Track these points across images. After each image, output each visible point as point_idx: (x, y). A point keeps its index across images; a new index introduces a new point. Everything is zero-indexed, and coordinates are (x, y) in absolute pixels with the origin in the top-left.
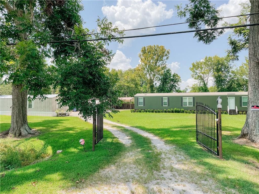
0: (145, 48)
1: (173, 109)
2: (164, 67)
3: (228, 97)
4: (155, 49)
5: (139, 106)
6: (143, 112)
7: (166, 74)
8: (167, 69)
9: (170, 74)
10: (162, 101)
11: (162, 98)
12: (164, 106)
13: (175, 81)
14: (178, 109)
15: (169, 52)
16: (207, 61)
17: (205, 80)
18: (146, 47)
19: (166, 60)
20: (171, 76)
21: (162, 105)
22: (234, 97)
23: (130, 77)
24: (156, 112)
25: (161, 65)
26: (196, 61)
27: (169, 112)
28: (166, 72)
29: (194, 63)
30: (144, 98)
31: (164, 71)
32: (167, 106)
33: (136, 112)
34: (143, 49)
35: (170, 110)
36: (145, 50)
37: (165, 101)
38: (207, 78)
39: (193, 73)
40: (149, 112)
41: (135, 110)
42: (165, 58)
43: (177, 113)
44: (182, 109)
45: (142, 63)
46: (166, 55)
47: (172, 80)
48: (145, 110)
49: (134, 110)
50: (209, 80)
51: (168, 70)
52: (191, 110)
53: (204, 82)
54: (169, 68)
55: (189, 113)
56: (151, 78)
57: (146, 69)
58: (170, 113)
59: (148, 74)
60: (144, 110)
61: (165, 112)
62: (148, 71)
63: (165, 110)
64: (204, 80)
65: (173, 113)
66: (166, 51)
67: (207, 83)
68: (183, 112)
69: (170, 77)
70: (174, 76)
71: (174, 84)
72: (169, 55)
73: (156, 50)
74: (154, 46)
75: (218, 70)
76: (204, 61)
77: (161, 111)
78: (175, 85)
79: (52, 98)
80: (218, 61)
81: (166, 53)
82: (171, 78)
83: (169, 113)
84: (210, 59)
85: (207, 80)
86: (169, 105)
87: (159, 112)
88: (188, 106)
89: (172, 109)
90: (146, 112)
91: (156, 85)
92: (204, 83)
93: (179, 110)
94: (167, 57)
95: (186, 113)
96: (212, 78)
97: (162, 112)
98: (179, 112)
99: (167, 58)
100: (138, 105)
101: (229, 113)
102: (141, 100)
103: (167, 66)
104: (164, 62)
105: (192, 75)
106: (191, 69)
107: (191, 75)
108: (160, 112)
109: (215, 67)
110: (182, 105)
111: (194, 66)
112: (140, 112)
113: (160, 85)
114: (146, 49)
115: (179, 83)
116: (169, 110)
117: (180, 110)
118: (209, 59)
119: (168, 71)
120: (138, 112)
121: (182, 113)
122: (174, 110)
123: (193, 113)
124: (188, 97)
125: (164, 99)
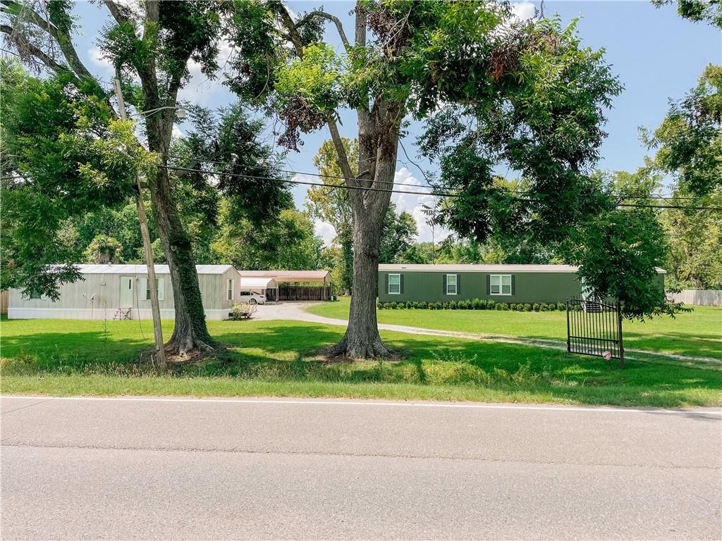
1: (471, 301)
5: (390, 293)
6: (402, 308)
10: (445, 283)
11: (444, 276)
12: (448, 294)
14: (482, 301)
20: (396, 218)
21: (445, 292)
24: (433, 308)
27: (462, 308)
30: (403, 275)
32: (456, 294)
35: (465, 302)
37: (452, 282)
40: (416, 307)
41: (382, 303)
44: (490, 302)
48: (407, 303)
52: (508, 304)
55: (506, 309)
58: (464, 310)
60: (404, 303)
61: (454, 308)
63: (453, 303)
68: (492, 307)
70: (403, 217)
77: (445, 305)
79: (221, 275)
82: (396, 223)
86: (459, 293)
87: (440, 308)
88: (501, 294)
89: (468, 301)
90: (410, 307)
93: (485, 302)
95: (499, 309)
97: (447, 308)
98: (483, 307)
100: (387, 291)
101: (587, 310)
102: (395, 281)
108: (443, 308)
110: (488, 292)
112: (394, 307)
116: (461, 302)
117: (487, 304)
120: (389, 307)
121: (490, 309)
122: (473, 302)
123: (515, 309)
124: (501, 276)
125: (450, 278)
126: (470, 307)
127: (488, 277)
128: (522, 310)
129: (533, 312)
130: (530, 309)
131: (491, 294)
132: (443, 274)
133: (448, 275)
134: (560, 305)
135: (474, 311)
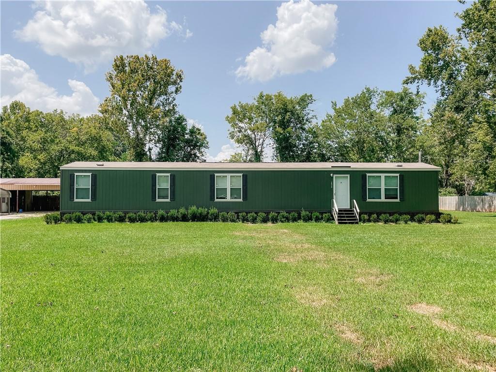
0: (122, 60)
1: (187, 209)
2: (169, 111)
3: (335, 176)
4: (148, 66)
5: (76, 200)
6: (89, 221)
7: (174, 126)
8: (177, 116)
9: (184, 129)
10: (154, 185)
11: (154, 177)
12: (158, 200)
13: (195, 146)
14: (200, 210)
15: (180, 76)
16: (263, 103)
17: (257, 144)
18: (125, 57)
19: (174, 95)
20: (186, 132)
21: (154, 198)
22: (349, 176)
23: (86, 130)
24: (132, 220)
25: (163, 105)
26: (240, 103)
27: (174, 219)
28: (174, 123)
29: (235, 106)
30: (96, 175)
31: (171, 121)
32: (168, 200)
33: (64, 223)
34: (118, 63)
35: (178, 212)
36: (123, 65)
37: (164, 184)
38: (261, 141)
39: (233, 130)
40: (110, 220)
41: (62, 214)
42: (171, 88)
43: (199, 223)
44: (212, 210)
45: (116, 96)
46: (175, 83)
47: (188, 142)
48: (97, 213)
49: (57, 214)
50: (265, 145)
51: (178, 119)
52: (236, 213)
53: (255, 149)
54: (181, 114)
55: (233, 221)
56: (138, 134)
57: (125, 112)
58: (175, 223)
59: (131, 124)
60: (94, 214)
61: (163, 219)
62: (130, 117)
63: (161, 212)
64: (255, 145)
65: (187, 223)
66: (174, 73)
67: (262, 151)
68: (215, 218)
69: (184, 136)
70: (192, 132)
71: (192, 152)
72: (181, 84)
73: (151, 68)
74: (146, 56)
75: (284, 124)
76: (256, 104)
77: (149, 215)
78: (195, 154)
80: (285, 104)
81: (174, 77)
82: (187, 136)
83: (173, 221)
84: (269, 98)
85: (263, 144)
86: (173, 198)
87: (143, 220)
88: (228, 199)
89: (182, 210)
90: (100, 220)
91: (150, 152)
92: (256, 151)
93: (204, 211)
94: (177, 88)
95: (225, 220)
96: (272, 142)
97: (153, 219)
98: (202, 218)
99: (177, 91)
100: (72, 198)
101: (338, 220)
102: (84, 183)
103: (177, 109)
104: (171, 99)
105: (230, 134)
106: (229, 120)
107: (229, 132)
108: (147, 221)
109: (279, 118)
110: (212, 198)
111: (235, 112)
112: (79, 220)
113: (159, 154)
114: (126, 61)
115: (203, 149)
116: (173, 212)
117: (208, 213)
118: (266, 99)
119: (180, 120)
120: (70, 220)
121: (211, 220)
122: (190, 211)
123: (245, 220)
124: (229, 175)
125: (161, 179)
126: (184, 219)
127: (212, 178)
128: (254, 221)
129: (270, 224)
130: (265, 221)
131: (216, 200)
132: (152, 173)
133: (158, 174)
134: (303, 213)
135: (190, 223)
